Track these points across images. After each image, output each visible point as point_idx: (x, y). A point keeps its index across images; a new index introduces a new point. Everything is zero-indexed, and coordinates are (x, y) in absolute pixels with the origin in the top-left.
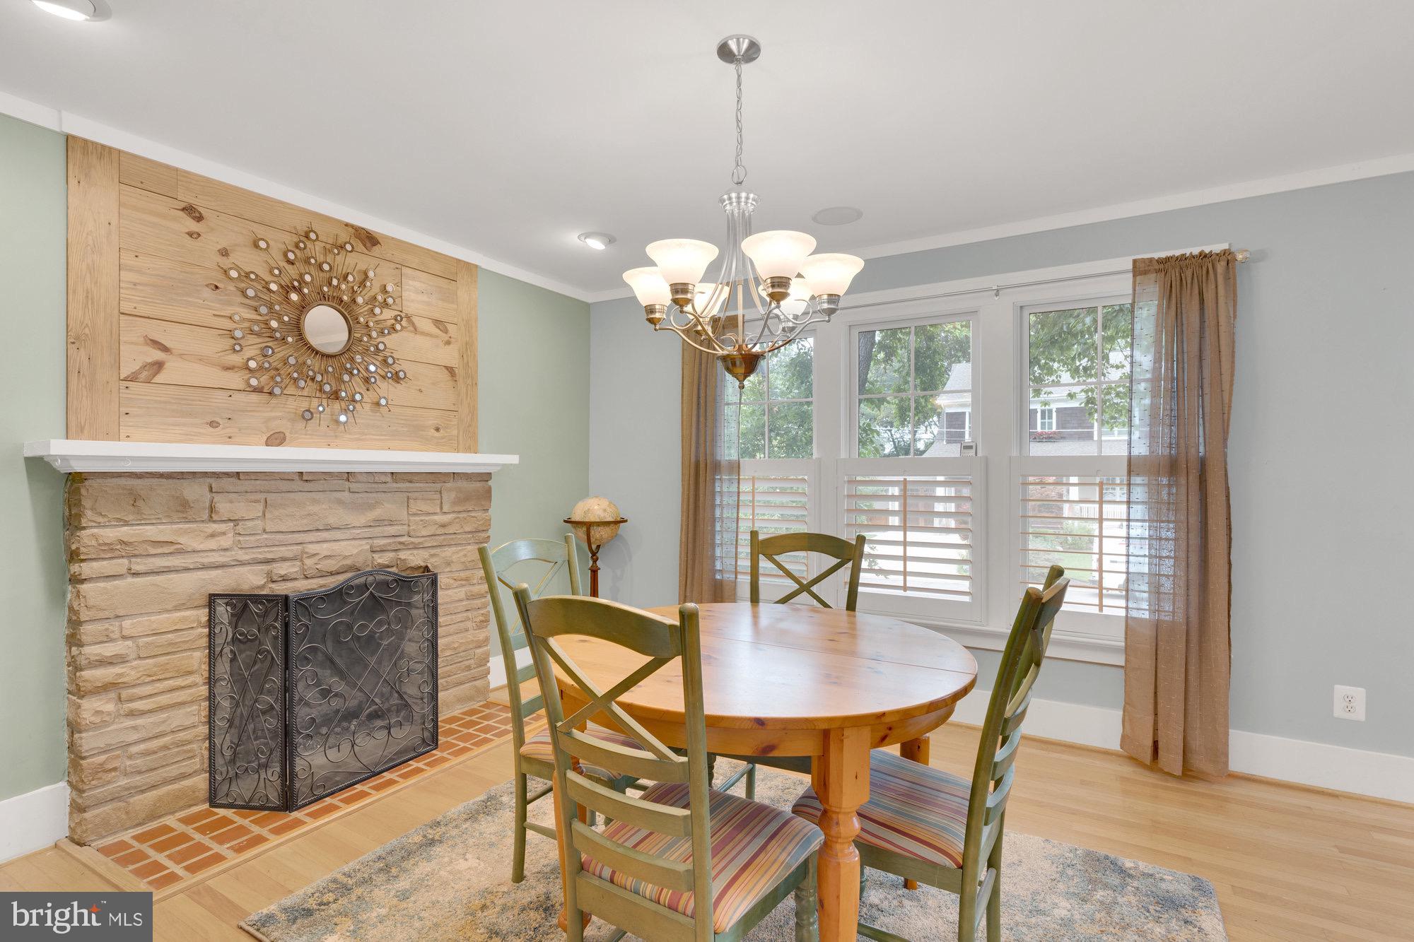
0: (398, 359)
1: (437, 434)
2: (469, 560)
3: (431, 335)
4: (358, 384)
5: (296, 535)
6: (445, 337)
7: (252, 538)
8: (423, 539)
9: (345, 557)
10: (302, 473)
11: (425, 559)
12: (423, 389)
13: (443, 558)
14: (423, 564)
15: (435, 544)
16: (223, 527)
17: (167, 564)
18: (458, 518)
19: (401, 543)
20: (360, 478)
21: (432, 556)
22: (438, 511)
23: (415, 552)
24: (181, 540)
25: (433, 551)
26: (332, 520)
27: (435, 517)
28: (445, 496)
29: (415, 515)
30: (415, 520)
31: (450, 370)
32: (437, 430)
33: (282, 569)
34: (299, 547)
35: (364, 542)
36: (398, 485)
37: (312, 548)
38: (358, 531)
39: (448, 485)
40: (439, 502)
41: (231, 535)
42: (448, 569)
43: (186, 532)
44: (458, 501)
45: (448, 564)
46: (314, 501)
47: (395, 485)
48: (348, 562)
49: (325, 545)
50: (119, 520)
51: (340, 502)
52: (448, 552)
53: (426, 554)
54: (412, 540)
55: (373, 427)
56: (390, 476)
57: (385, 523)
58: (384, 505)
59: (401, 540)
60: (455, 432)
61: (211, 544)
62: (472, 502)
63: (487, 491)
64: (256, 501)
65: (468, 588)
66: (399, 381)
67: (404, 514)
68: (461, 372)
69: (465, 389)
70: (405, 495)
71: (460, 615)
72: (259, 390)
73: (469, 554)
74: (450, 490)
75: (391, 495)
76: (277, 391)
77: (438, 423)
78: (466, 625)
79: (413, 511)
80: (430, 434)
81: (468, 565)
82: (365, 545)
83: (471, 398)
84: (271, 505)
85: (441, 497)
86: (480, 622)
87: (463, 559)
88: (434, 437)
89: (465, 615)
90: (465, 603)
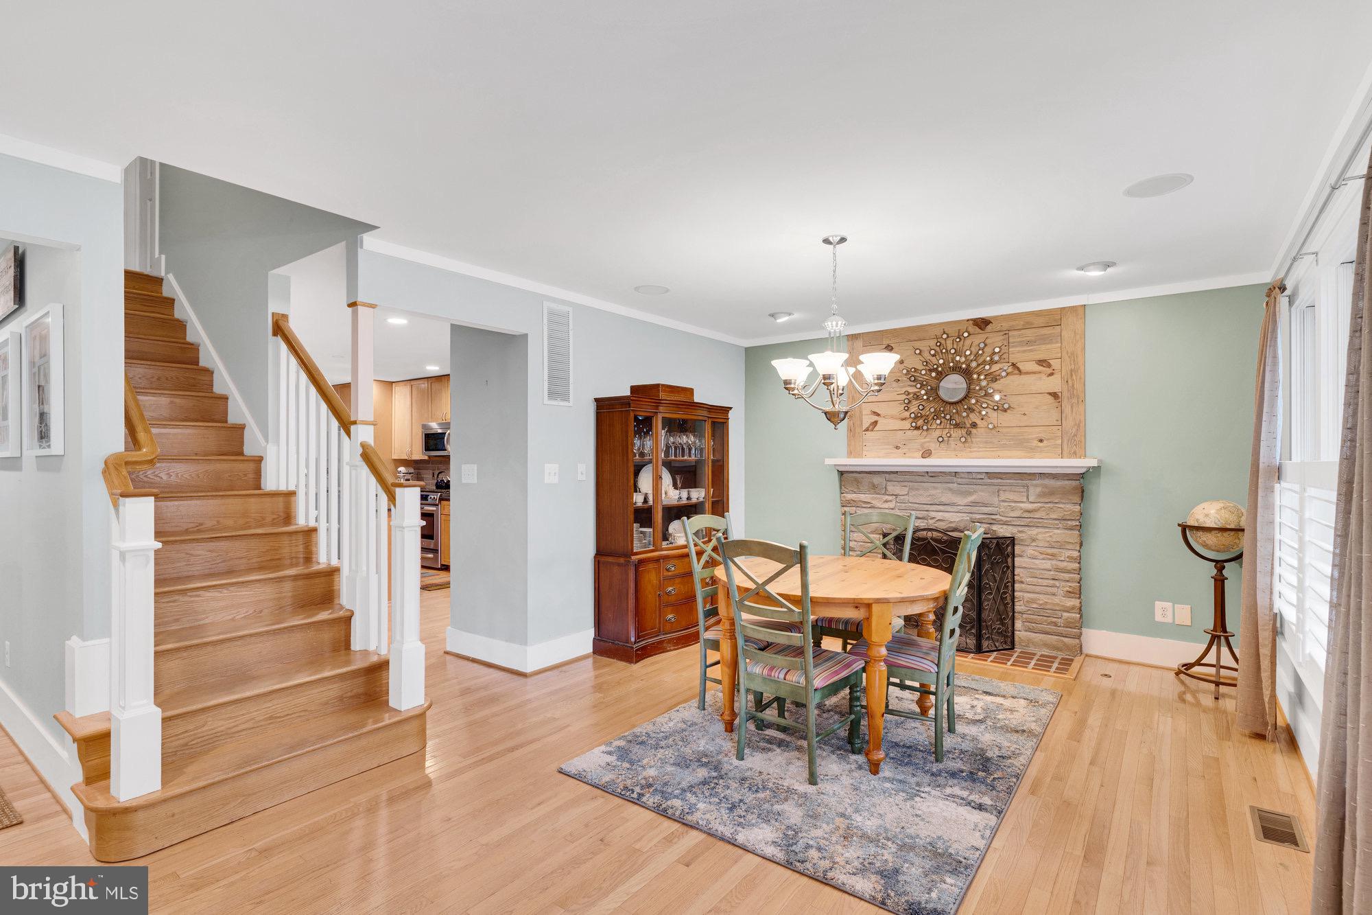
0: (1005, 396)
1: (1041, 445)
2: (1054, 540)
3: (1034, 373)
4: (975, 417)
5: (925, 506)
6: (1049, 371)
7: (903, 505)
8: (1011, 519)
9: (951, 522)
12: (1026, 412)
13: (1029, 535)
14: (1010, 535)
15: (1022, 524)
16: (890, 498)
18: (1043, 507)
19: (993, 519)
20: (963, 475)
22: (1025, 500)
23: (1005, 527)
24: (872, 502)
25: (1021, 529)
26: (944, 499)
27: (1022, 505)
28: (1031, 490)
29: (1004, 501)
30: (1003, 505)
31: (1055, 395)
32: (1041, 441)
34: (925, 512)
35: (965, 515)
36: (992, 481)
37: (933, 514)
38: (962, 508)
39: (1034, 482)
40: (1025, 494)
41: (894, 502)
42: (1033, 544)
43: (873, 499)
44: (1042, 494)
45: (1034, 540)
46: (935, 488)
47: (989, 481)
48: (953, 525)
49: (941, 513)
51: (950, 489)
52: (1033, 532)
53: (1015, 530)
54: (1003, 518)
55: (986, 442)
56: (984, 474)
57: (980, 504)
58: (980, 493)
59: (993, 517)
60: (1059, 442)
61: (886, 505)
62: (1058, 496)
63: (1075, 488)
64: (905, 486)
65: (1054, 562)
66: (1005, 411)
67: (995, 500)
68: (1066, 394)
69: (1070, 407)
70: (997, 487)
71: (1046, 581)
72: (917, 428)
73: (1055, 536)
74: (1036, 486)
75: (985, 487)
76: (925, 428)
77: (1042, 436)
78: (1054, 590)
79: (1002, 498)
80: (1035, 445)
81: (1054, 544)
82: (966, 517)
83: (1076, 413)
84: (911, 489)
85: (1028, 491)
86: (1067, 591)
87: (1048, 539)
88: (1038, 447)
89: (1052, 582)
90: (1052, 573)
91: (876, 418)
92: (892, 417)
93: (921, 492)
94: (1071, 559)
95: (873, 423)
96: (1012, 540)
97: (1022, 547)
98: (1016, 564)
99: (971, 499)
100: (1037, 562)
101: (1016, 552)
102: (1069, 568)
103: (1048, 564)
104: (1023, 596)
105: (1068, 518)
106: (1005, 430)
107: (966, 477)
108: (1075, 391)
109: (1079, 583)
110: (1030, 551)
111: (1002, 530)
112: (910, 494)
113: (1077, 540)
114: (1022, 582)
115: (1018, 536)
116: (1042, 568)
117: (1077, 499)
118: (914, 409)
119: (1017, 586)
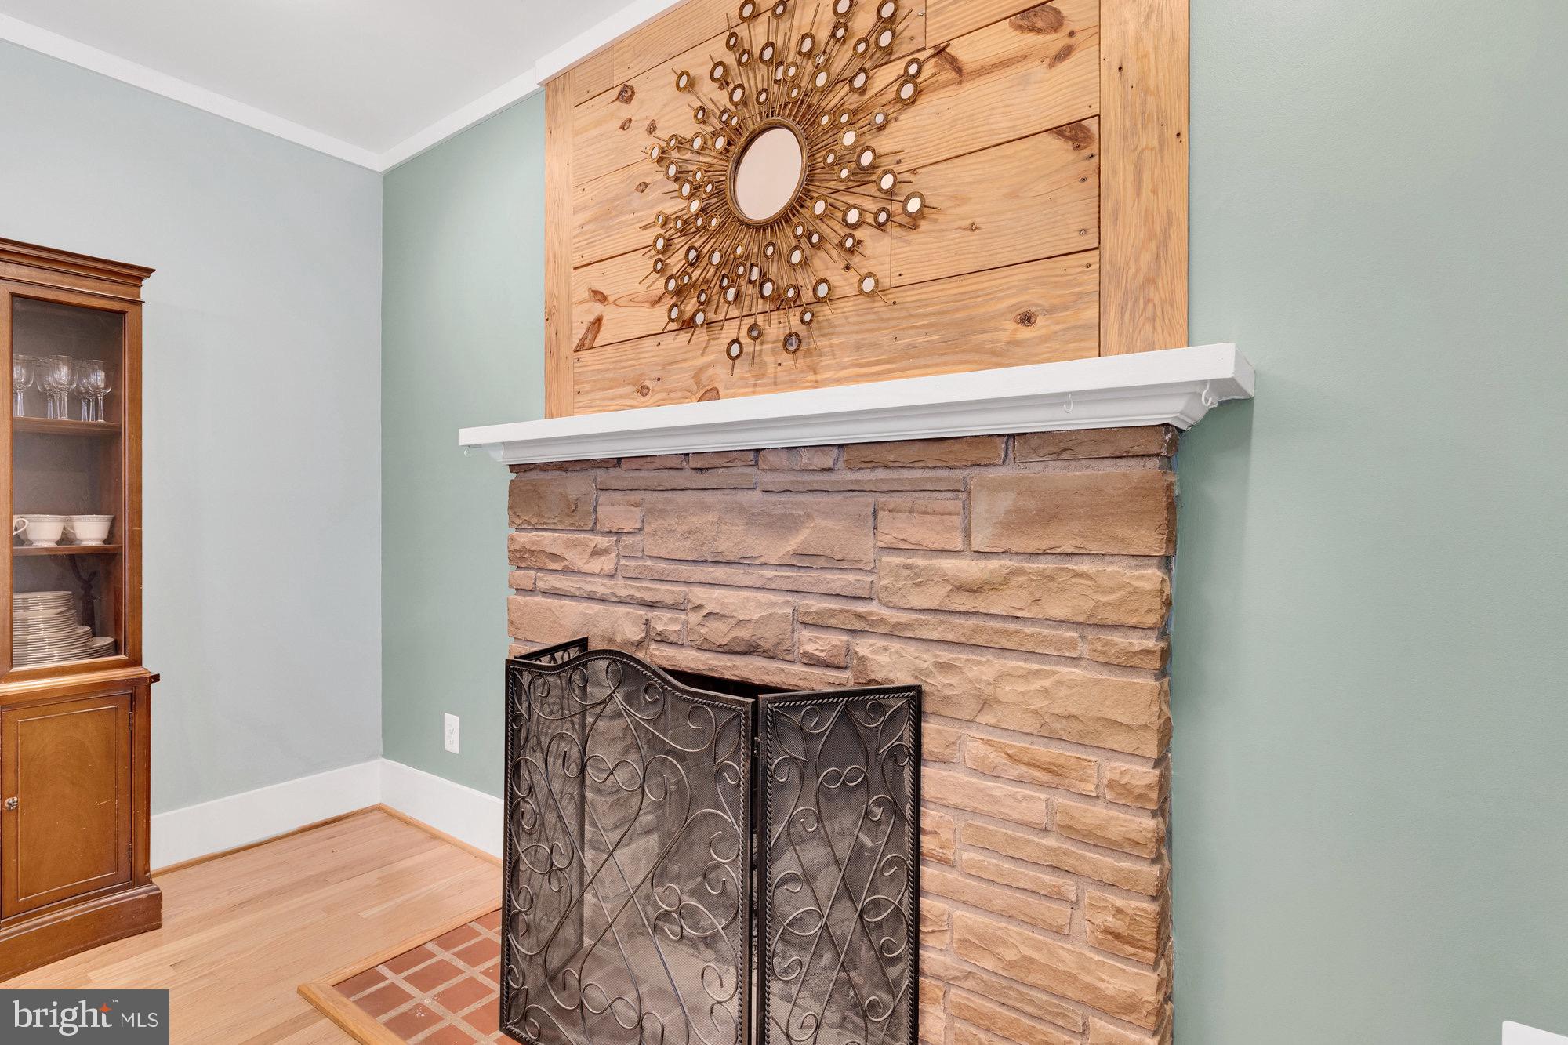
0: (914, 171)
1: (1025, 333)
2: (1060, 711)
3: (1007, 65)
4: (827, 265)
5: (683, 567)
6: (1055, 44)
7: (633, 563)
8: (913, 616)
9: (740, 623)
10: (688, 454)
11: (922, 672)
12: (978, 220)
13: (971, 682)
14: (909, 681)
15: (950, 637)
16: (602, 541)
17: (557, 585)
18: (1021, 572)
19: (859, 616)
20: (774, 460)
21: (945, 667)
22: (958, 543)
23: (895, 645)
24: (568, 555)
25: (945, 655)
26: (726, 546)
27: (948, 564)
28: (981, 505)
29: (891, 549)
30: (888, 563)
31: (1075, 133)
32: (1027, 319)
33: (663, 622)
34: (682, 588)
35: (779, 598)
36: (859, 476)
37: (699, 594)
38: (770, 573)
39: (991, 473)
40: (958, 521)
41: (614, 555)
42: (987, 718)
43: (571, 545)
44: (1018, 522)
45: (986, 703)
46: (705, 508)
47: (851, 476)
48: (744, 633)
49: (717, 593)
50: (529, 523)
51: (742, 511)
52: (983, 669)
53: (925, 658)
54: (886, 613)
55: (858, 347)
56: (835, 451)
57: (822, 562)
58: (822, 522)
59: (860, 608)
60: (1091, 314)
61: (596, 565)
62: (1076, 526)
63: (1140, 492)
64: (636, 505)
65: (1059, 800)
66: (913, 222)
67: (865, 547)
68: (1114, 123)
69: (1130, 168)
70: (870, 499)
71: (1031, 872)
72: (688, 324)
73: (1064, 691)
74: (998, 487)
75: (839, 497)
76: (700, 318)
77: (1030, 299)
78: (1059, 913)
79: (886, 539)
80: (1004, 336)
81: (1057, 726)
82: (781, 606)
83: (1154, 192)
84: (652, 512)
85: (967, 507)
86: (1107, 931)
87: (1038, 704)
88: (1018, 343)
89: (1049, 878)
90: (1051, 842)
91: (598, 309)
92: (633, 301)
93: (671, 521)
94: (1124, 794)
95: (593, 323)
96: (915, 696)
97: (950, 730)
98: (928, 790)
99: (794, 542)
100: (999, 789)
101: (929, 745)
102: (1115, 832)
103: (1034, 804)
104: (950, 916)
105: (1112, 617)
106: (911, 296)
107: (785, 464)
108: (1150, 99)
109: (1154, 898)
110: (974, 745)
111: (883, 658)
112: (646, 529)
113: (1149, 715)
114: (945, 862)
115: (935, 683)
116: (1016, 816)
117: (1150, 540)
118: (676, 262)
119: (929, 873)
